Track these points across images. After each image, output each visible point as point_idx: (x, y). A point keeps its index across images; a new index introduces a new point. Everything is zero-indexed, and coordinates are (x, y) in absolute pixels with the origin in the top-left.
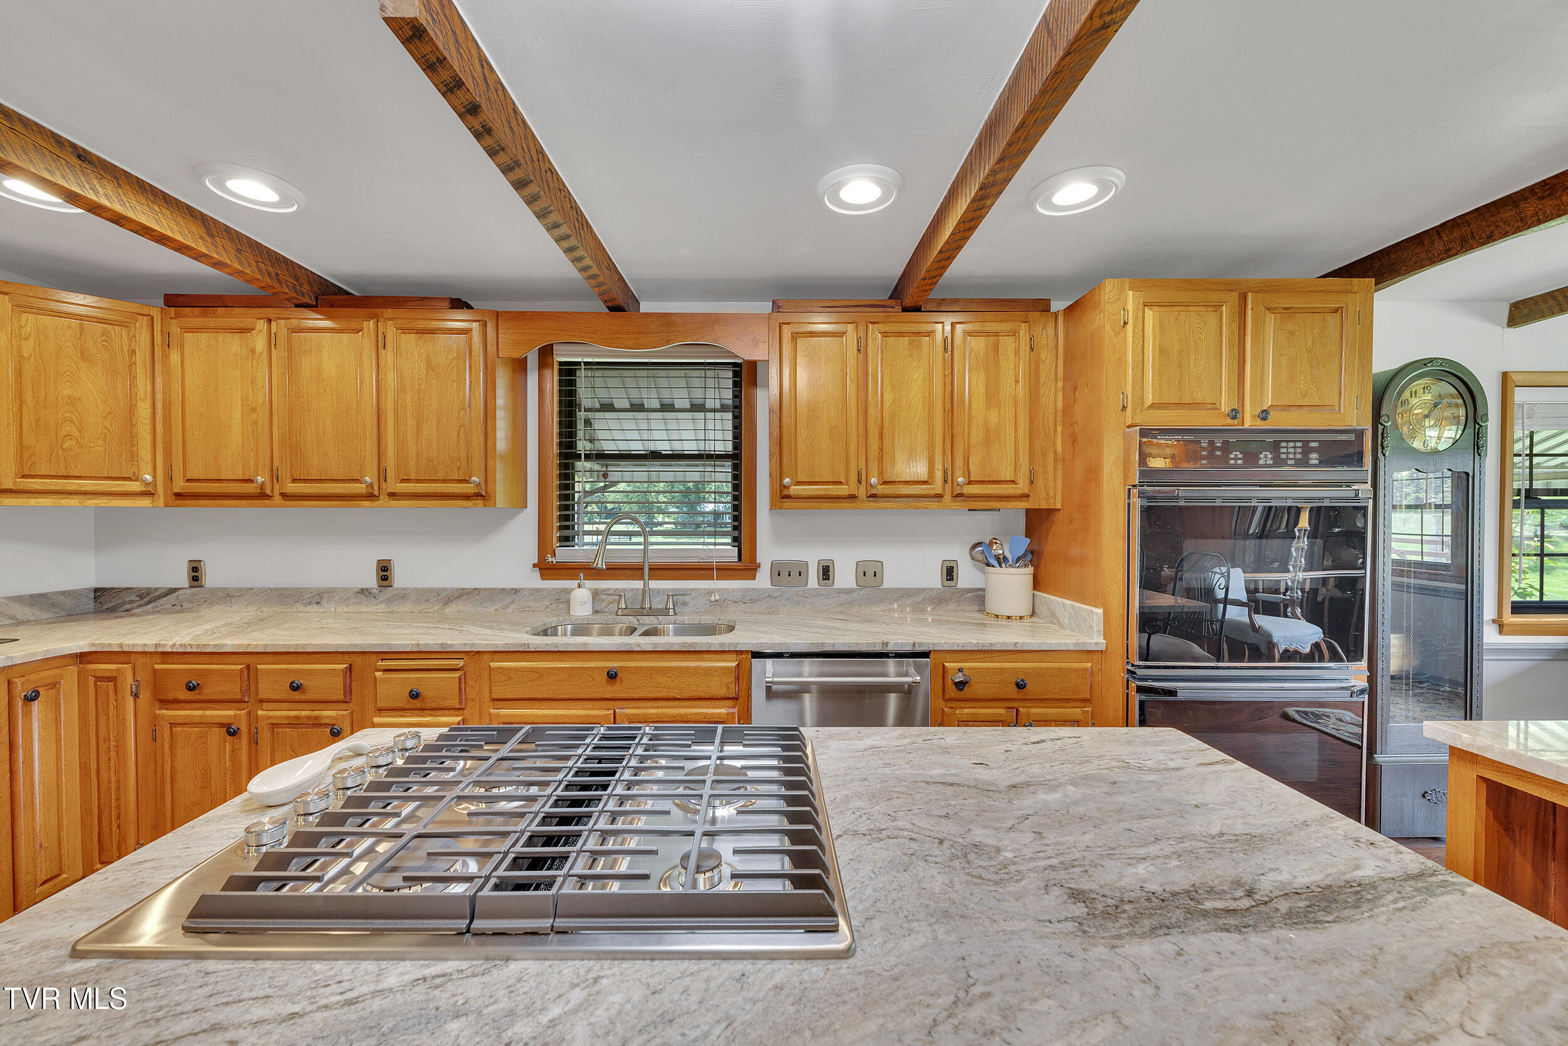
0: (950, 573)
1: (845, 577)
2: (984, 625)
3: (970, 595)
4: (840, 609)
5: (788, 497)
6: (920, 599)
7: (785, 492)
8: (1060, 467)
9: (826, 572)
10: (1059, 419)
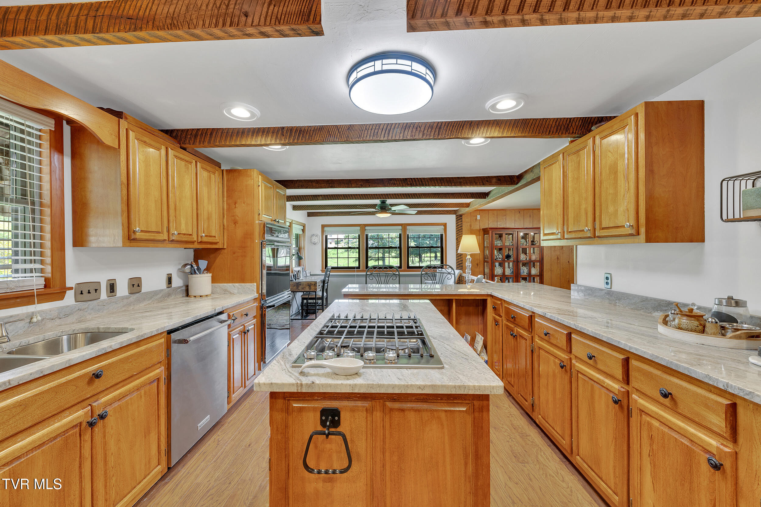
0: (170, 280)
1: (122, 289)
2: (188, 302)
3: (179, 290)
4: (124, 309)
5: (135, 240)
6: (161, 295)
7: (133, 237)
8: (226, 231)
9: (112, 288)
10: (225, 213)
